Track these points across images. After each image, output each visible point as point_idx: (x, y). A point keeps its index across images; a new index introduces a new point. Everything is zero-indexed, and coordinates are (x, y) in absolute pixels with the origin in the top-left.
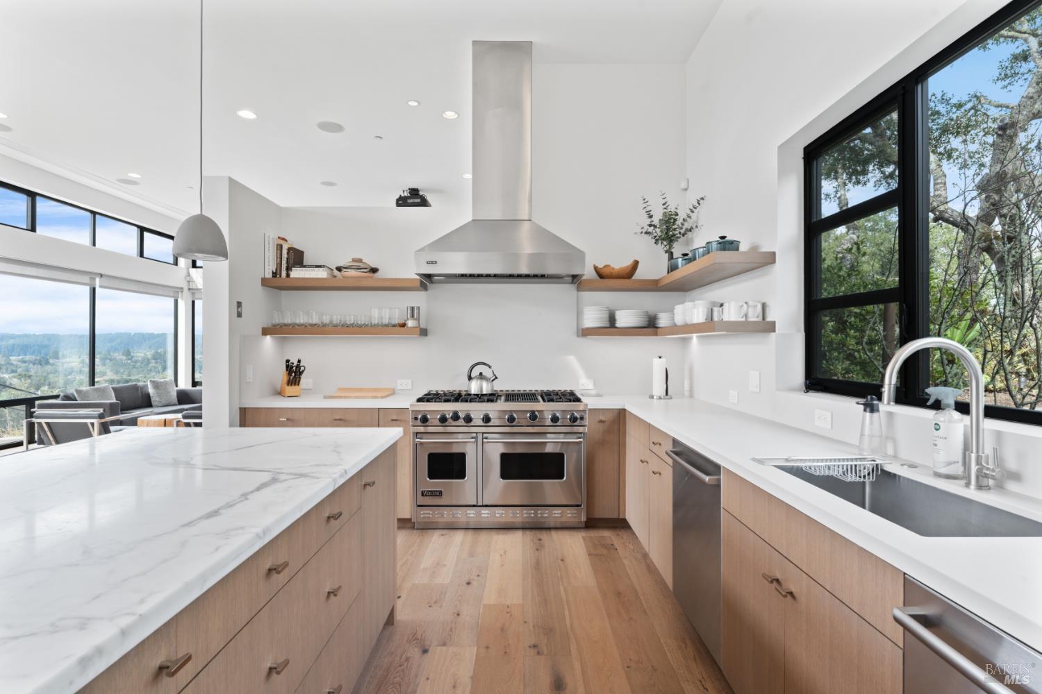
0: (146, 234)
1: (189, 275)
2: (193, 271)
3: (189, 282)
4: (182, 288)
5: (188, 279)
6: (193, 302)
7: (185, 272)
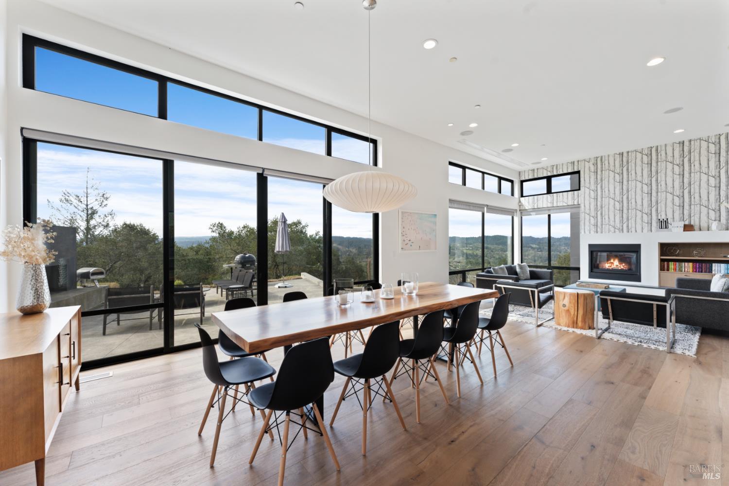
0: (502, 182)
1: (520, 202)
2: (522, 199)
3: (520, 206)
4: (517, 210)
5: (520, 204)
6: (522, 217)
7: (517, 201)
